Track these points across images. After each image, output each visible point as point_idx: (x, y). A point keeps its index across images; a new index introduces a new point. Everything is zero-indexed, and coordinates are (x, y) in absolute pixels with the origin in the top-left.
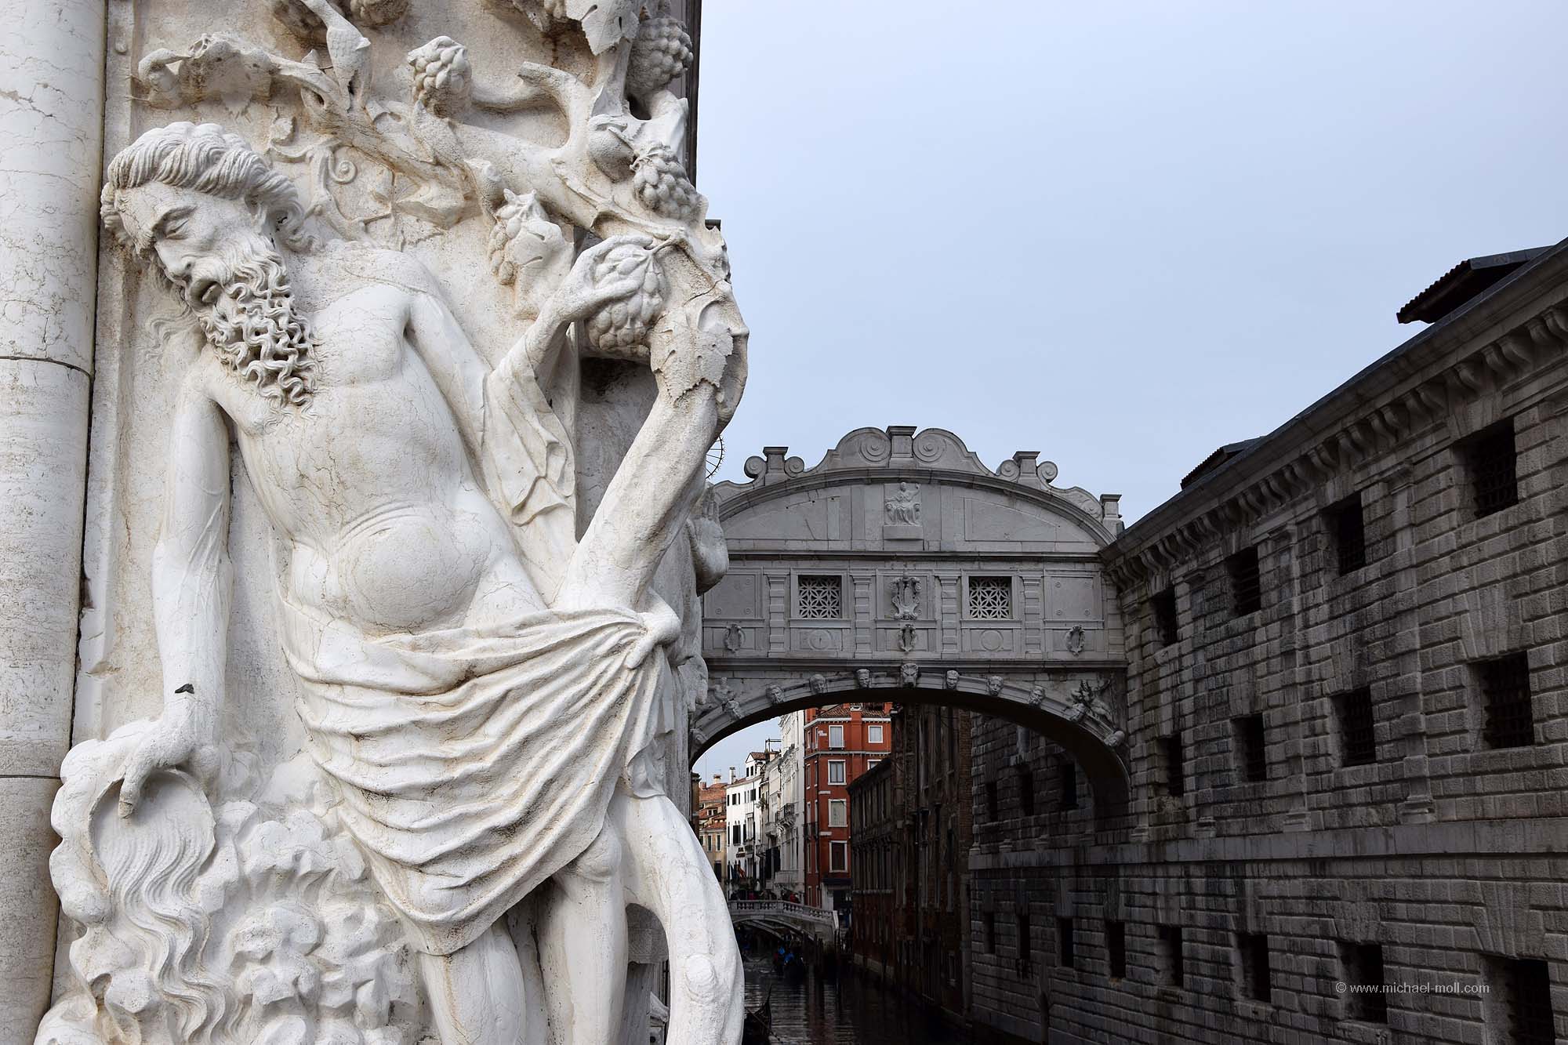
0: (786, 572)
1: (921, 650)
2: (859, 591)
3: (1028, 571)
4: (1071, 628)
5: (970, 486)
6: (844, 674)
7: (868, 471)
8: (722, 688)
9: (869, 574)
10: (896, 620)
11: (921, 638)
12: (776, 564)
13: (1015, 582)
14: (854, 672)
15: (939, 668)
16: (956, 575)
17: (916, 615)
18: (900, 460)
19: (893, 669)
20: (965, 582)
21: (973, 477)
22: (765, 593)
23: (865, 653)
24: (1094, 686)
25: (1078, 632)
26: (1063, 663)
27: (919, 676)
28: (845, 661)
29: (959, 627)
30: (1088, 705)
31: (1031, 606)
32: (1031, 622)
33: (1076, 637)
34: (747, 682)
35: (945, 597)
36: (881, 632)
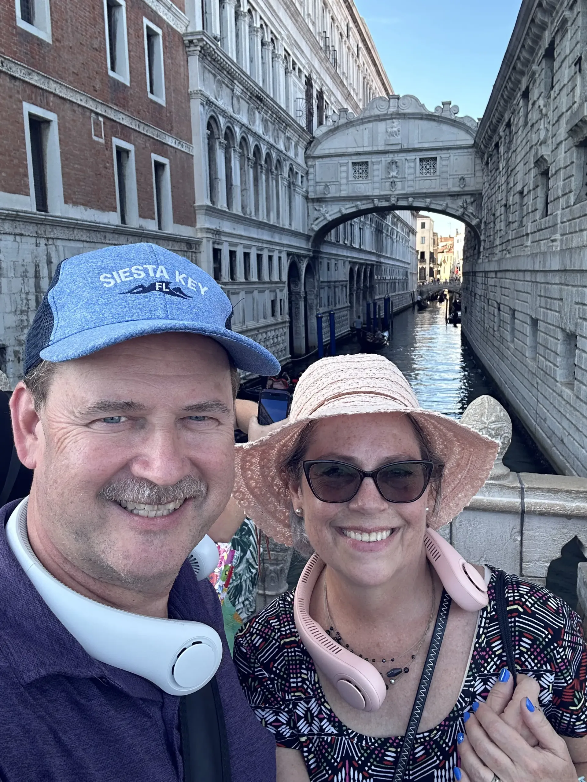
0: (346, 161)
1: (399, 190)
2: (376, 167)
3: (444, 154)
4: (460, 177)
5: (422, 119)
6: (369, 201)
7: (379, 116)
8: (323, 209)
9: (379, 160)
10: (389, 178)
11: (399, 185)
12: (343, 158)
13: (438, 159)
14: (373, 201)
15: (405, 197)
16: (414, 158)
17: (397, 176)
18: (392, 110)
19: (386, 198)
20: (418, 160)
21: (422, 115)
22: (339, 170)
23: (377, 193)
24: (469, 201)
25: (463, 179)
26: (455, 192)
27: (398, 200)
28: (369, 196)
29: (415, 180)
30: (465, 209)
31: (444, 169)
32: (444, 175)
33: (462, 181)
34: (333, 206)
35: (409, 167)
36: (383, 184)
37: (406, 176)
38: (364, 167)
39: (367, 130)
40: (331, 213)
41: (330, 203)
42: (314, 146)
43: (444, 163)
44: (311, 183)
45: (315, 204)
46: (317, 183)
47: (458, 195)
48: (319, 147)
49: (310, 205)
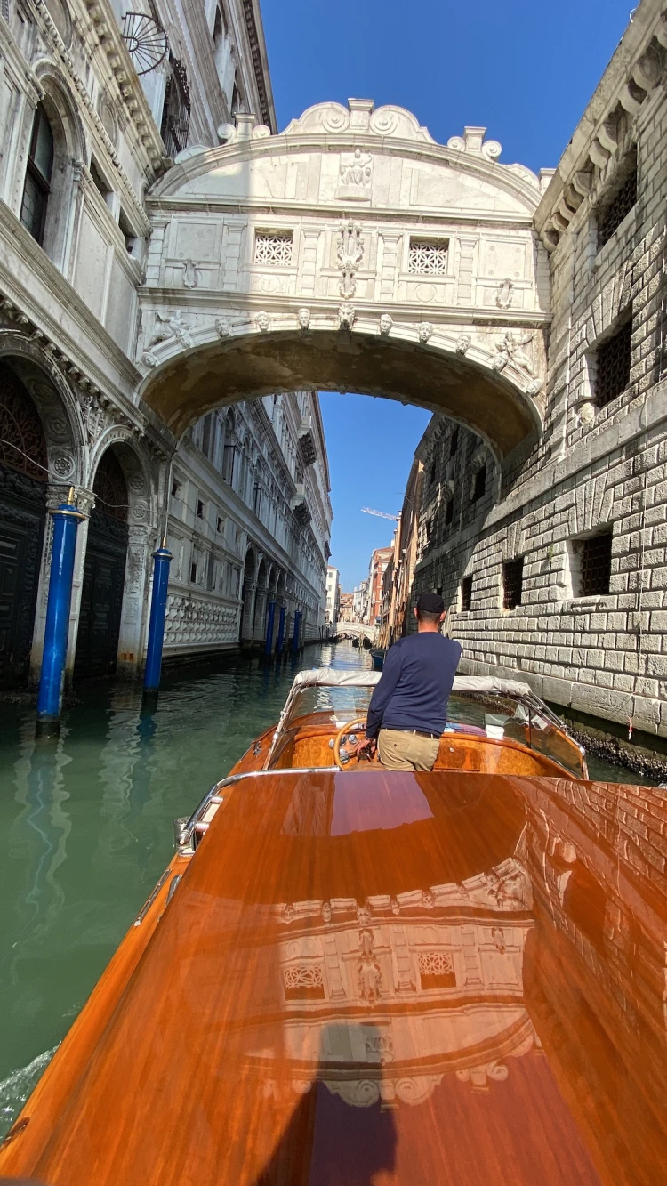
0: (242, 223)
1: (361, 294)
2: (310, 242)
3: (464, 233)
4: (502, 283)
5: (419, 156)
6: (287, 314)
7: (325, 137)
8: (176, 319)
9: (320, 228)
10: (340, 269)
11: (360, 287)
12: (235, 214)
13: (452, 242)
14: (296, 310)
15: (375, 312)
16: (398, 233)
17: (358, 264)
19: (329, 309)
20: (406, 241)
22: (224, 239)
23: (306, 293)
24: (518, 338)
25: (508, 285)
27: (355, 319)
28: (288, 298)
29: (397, 279)
30: (510, 355)
31: (465, 264)
32: (465, 278)
33: (506, 289)
34: (200, 317)
35: (387, 252)
36: (326, 279)
37: (379, 269)
38: (284, 244)
39: (296, 166)
40: (194, 331)
41: (195, 310)
42: (171, 181)
44: (154, 260)
45: (160, 307)
46: (168, 260)
47: (493, 322)
48: (184, 189)
49: (147, 308)
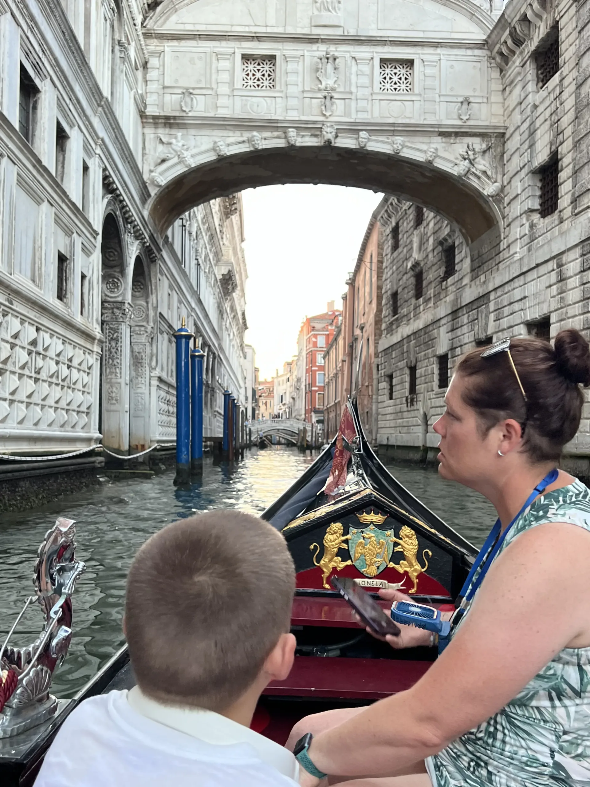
0: (232, 50)
1: (339, 114)
2: (291, 67)
3: (428, 53)
4: (460, 99)
6: (276, 134)
8: (178, 142)
9: (299, 54)
10: (320, 90)
11: (339, 105)
12: (224, 44)
13: (417, 63)
15: (353, 129)
16: (369, 56)
17: (336, 86)
19: (316, 129)
20: (377, 62)
22: (214, 66)
23: (293, 115)
24: (477, 148)
25: (467, 103)
26: (453, 126)
27: (337, 136)
28: (277, 121)
29: (370, 98)
30: (472, 163)
31: (429, 82)
32: (429, 95)
33: (465, 106)
34: (198, 138)
35: (360, 74)
36: (307, 100)
37: (354, 89)
38: (267, 67)
40: (194, 151)
41: (192, 132)
42: (163, 13)
43: (429, 71)
44: (153, 87)
45: (160, 131)
46: (164, 88)
47: (457, 134)
48: (174, 18)
49: (150, 132)
